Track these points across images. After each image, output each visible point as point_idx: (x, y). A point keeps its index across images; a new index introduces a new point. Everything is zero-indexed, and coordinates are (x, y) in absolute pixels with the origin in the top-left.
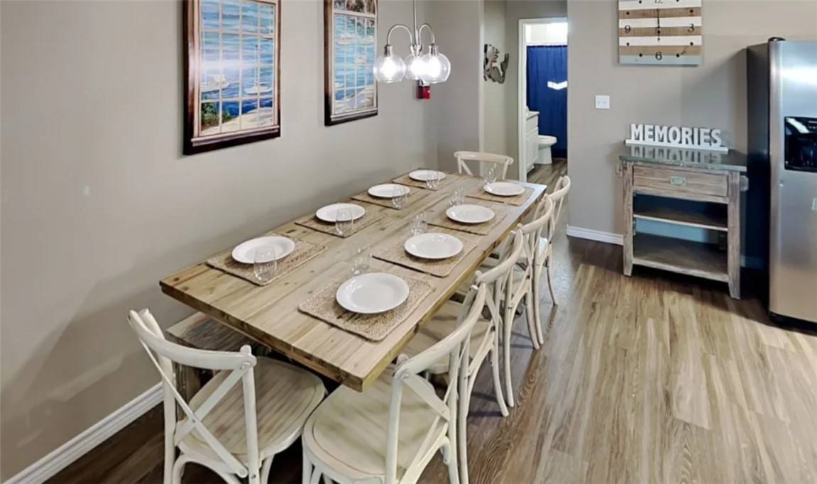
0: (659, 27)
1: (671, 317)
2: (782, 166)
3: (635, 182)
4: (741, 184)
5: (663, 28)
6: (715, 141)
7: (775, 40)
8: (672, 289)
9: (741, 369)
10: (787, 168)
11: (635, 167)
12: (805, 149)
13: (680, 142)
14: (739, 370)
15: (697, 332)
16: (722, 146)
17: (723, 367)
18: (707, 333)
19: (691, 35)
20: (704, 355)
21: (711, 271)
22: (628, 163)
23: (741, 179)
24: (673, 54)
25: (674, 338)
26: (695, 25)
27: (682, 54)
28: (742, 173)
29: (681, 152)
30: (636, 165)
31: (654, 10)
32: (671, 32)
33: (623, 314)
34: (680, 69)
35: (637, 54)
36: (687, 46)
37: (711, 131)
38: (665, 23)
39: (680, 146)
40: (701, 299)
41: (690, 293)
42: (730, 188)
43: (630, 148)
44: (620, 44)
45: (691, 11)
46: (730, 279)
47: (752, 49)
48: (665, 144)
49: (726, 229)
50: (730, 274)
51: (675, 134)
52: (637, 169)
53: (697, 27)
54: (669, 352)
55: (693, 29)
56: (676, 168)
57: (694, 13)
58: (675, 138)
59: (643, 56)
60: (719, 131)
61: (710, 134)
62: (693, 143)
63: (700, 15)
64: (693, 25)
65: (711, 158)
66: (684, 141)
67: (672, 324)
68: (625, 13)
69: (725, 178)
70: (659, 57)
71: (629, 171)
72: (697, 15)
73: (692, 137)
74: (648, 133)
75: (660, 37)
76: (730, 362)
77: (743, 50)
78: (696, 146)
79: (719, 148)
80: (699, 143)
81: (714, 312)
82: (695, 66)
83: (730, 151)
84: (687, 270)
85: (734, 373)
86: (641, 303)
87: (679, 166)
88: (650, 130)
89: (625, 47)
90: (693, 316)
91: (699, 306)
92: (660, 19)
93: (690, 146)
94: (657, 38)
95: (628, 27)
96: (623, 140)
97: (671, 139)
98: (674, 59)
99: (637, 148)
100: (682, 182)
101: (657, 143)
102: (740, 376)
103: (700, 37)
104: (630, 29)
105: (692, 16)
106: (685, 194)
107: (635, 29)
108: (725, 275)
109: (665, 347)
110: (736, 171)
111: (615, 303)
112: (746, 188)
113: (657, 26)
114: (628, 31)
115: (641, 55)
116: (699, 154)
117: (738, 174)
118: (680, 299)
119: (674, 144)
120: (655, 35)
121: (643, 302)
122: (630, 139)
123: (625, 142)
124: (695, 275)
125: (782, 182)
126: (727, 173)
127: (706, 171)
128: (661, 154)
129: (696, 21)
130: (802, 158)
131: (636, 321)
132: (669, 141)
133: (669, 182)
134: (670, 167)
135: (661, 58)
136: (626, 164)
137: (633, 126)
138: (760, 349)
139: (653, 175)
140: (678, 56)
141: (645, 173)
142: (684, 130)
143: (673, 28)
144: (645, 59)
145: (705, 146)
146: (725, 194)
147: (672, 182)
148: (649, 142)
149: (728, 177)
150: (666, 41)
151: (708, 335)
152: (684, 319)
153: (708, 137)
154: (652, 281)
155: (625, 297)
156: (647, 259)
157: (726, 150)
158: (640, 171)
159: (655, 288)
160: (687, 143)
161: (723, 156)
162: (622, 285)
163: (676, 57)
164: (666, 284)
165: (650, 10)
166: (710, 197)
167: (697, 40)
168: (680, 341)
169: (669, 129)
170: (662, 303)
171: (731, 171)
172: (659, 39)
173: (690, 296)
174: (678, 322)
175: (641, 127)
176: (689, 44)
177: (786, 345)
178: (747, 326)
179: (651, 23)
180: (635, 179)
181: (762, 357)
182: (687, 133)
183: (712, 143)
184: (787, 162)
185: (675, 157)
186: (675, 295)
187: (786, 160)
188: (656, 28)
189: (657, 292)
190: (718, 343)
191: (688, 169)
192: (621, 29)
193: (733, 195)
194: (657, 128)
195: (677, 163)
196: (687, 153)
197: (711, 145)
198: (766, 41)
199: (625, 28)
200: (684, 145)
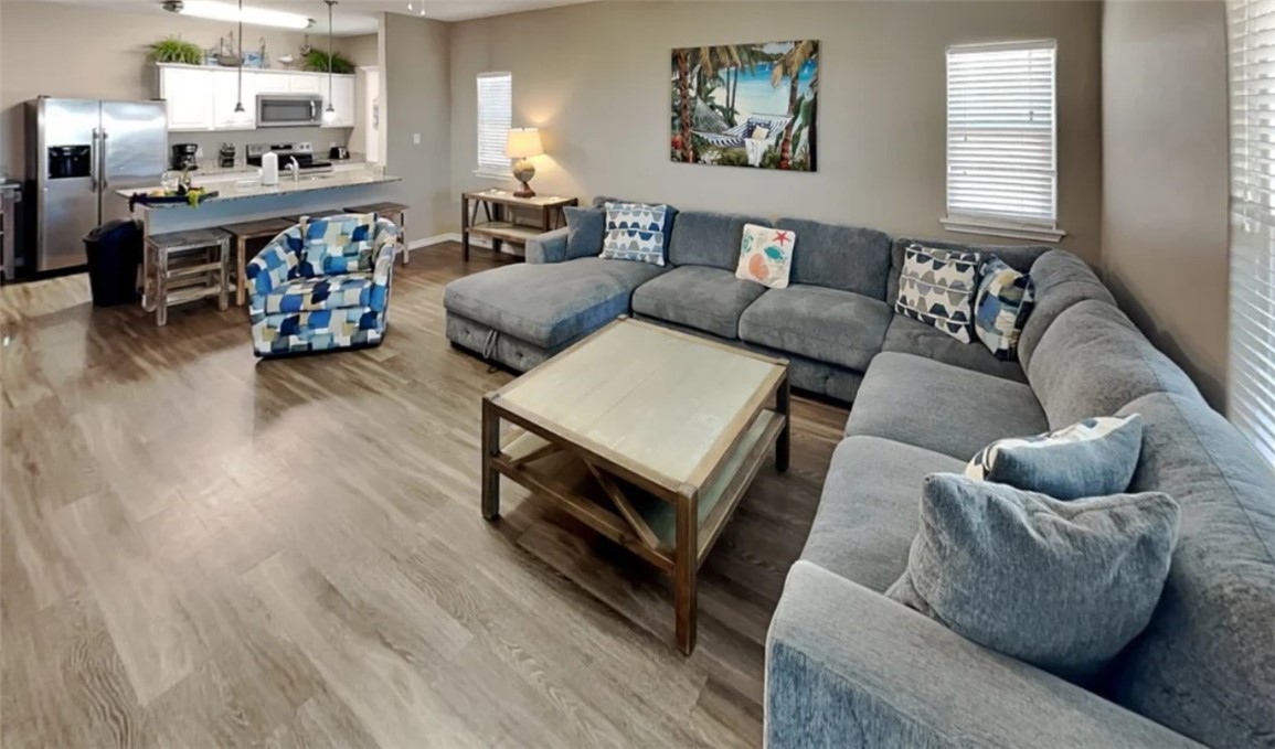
2: (46, 178)
4: (15, 197)
7: (41, 97)
10: (51, 178)
23: (15, 193)
28: (16, 190)
46: (5, 268)
108: (2, 266)
112: (19, 200)
117: (12, 190)
125: (47, 189)
130: (61, 172)
171: (5, 190)
187: (49, 175)
193: (7, 207)
198: (35, 98)
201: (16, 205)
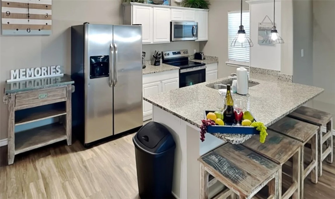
0: (29, 14)
1: (42, 174)
2: (89, 77)
3: (16, 104)
4: (72, 89)
5: (31, 14)
6: (58, 71)
7: (87, 23)
8: (39, 157)
9: (80, 180)
10: (91, 78)
11: (16, 96)
12: (96, 68)
13: (41, 75)
14: (79, 181)
15: (57, 174)
16: (61, 73)
17: (72, 184)
18: (62, 171)
19: (46, 19)
20: (63, 184)
21: (59, 137)
22: (12, 94)
23: (72, 86)
24: (37, 29)
25: (47, 186)
26: (48, 14)
27: (42, 29)
28: (72, 84)
29: (41, 80)
30: (18, 94)
31: (26, 4)
32: (36, 17)
33: (13, 192)
34: (41, 37)
35: (14, 29)
36: (45, 25)
37: (56, 67)
38: (32, 11)
39: (41, 77)
40: (56, 154)
41: (50, 154)
42: (67, 93)
43: (10, 85)
44: (3, 23)
45: (47, 7)
46: (67, 137)
47: (73, 27)
48: (33, 78)
49: (65, 113)
50: (67, 134)
51: (38, 71)
52: (18, 96)
53: (49, 15)
54: (46, 196)
55: (48, 16)
56: (41, 90)
57: (48, 8)
58: (38, 73)
59: (19, 30)
60: (59, 67)
61: (55, 69)
62: (47, 74)
63: (51, 9)
64: (47, 14)
65: (56, 80)
66: (43, 74)
67: (44, 179)
68: (7, 3)
69: (65, 88)
70: (29, 31)
71: (13, 99)
72: (49, 9)
73: (47, 71)
74: (22, 74)
75: (30, 20)
76: (75, 179)
77: (70, 27)
78: (49, 76)
79: (59, 74)
80: (50, 74)
81: (62, 157)
82: (48, 35)
83: (64, 74)
84: (47, 143)
85: (77, 184)
86: (23, 176)
87: (44, 88)
88: (23, 72)
89: (6, 24)
90: (53, 166)
91: (55, 158)
92: (29, 9)
93: (46, 76)
94: (28, 20)
95: (8, 12)
96: (5, 81)
97: (36, 74)
98: (37, 32)
99: (15, 84)
100: (45, 96)
101: (28, 78)
102: (80, 184)
103: (51, 21)
104: (10, 13)
105: (47, 9)
106: (46, 102)
107: (13, 14)
108: (66, 136)
109: (43, 194)
110: (70, 84)
111: (5, 188)
112: (74, 91)
113: (28, 13)
114: (8, 15)
115: (17, 30)
116: (50, 79)
117: (71, 85)
118: (45, 161)
119: (38, 77)
120: (27, 18)
121: (25, 175)
122: (10, 79)
123: (6, 82)
124: (52, 143)
125: (89, 84)
126: (66, 86)
127: (57, 87)
128: (30, 84)
129: (49, 12)
130: (95, 73)
131: (22, 191)
132: (35, 76)
133: (38, 98)
134: (39, 90)
135: (30, 31)
136: (10, 95)
137: (12, 71)
138: (84, 164)
139: (28, 97)
140: (39, 30)
141: (23, 97)
142: (43, 68)
143: (37, 15)
144: (20, 32)
145: (53, 75)
146: (65, 96)
147: (39, 98)
148: (23, 78)
149: (66, 87)
150: (32, 22)
151: (62, 172)
152: (49, 172)
153: (54, 70)
154: (28, 160)
155: (12, 180)
156: (23, 148)
157: (63, 75)
158: (20, 97)
159: (30, 163)
160: (44, 75)
161: (62, 78)
162: (8, 173)
163: (39, 31)
164: (36, 156)
165: (23, 3)
166: (59, 100)
167: (49, 22)
168: (50, 185)
169: (35, 69)
170: (36, 169)
171: (68, 85)
172: (29, 21)
173: (50, 156)
174: (47, 174)
175: (17, 71)
176: (45, 24)
177: (92, 155)
178: (77, 157)
179: (24, 11)
180: (16, 102)
181: (85, 167)
182: (44, 70)
183: (57, 73)
184: (91, 76)
185: (38, 84)
186: (42, 160)
187: (90, 75)
188: (27, 14)
189: (32, 164)
190: (68, 173)
191: (48, 88)
192: (4, 13)
193: (69, 96)
194: (28, 70)
195: (43, 87)
196: (44, 80)
197: (56, 74)
198: (83, 24)
199: (6, 13)
200: (43, 76)
201: (73, 94)
